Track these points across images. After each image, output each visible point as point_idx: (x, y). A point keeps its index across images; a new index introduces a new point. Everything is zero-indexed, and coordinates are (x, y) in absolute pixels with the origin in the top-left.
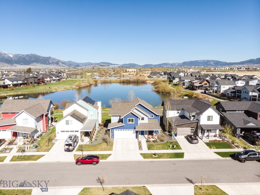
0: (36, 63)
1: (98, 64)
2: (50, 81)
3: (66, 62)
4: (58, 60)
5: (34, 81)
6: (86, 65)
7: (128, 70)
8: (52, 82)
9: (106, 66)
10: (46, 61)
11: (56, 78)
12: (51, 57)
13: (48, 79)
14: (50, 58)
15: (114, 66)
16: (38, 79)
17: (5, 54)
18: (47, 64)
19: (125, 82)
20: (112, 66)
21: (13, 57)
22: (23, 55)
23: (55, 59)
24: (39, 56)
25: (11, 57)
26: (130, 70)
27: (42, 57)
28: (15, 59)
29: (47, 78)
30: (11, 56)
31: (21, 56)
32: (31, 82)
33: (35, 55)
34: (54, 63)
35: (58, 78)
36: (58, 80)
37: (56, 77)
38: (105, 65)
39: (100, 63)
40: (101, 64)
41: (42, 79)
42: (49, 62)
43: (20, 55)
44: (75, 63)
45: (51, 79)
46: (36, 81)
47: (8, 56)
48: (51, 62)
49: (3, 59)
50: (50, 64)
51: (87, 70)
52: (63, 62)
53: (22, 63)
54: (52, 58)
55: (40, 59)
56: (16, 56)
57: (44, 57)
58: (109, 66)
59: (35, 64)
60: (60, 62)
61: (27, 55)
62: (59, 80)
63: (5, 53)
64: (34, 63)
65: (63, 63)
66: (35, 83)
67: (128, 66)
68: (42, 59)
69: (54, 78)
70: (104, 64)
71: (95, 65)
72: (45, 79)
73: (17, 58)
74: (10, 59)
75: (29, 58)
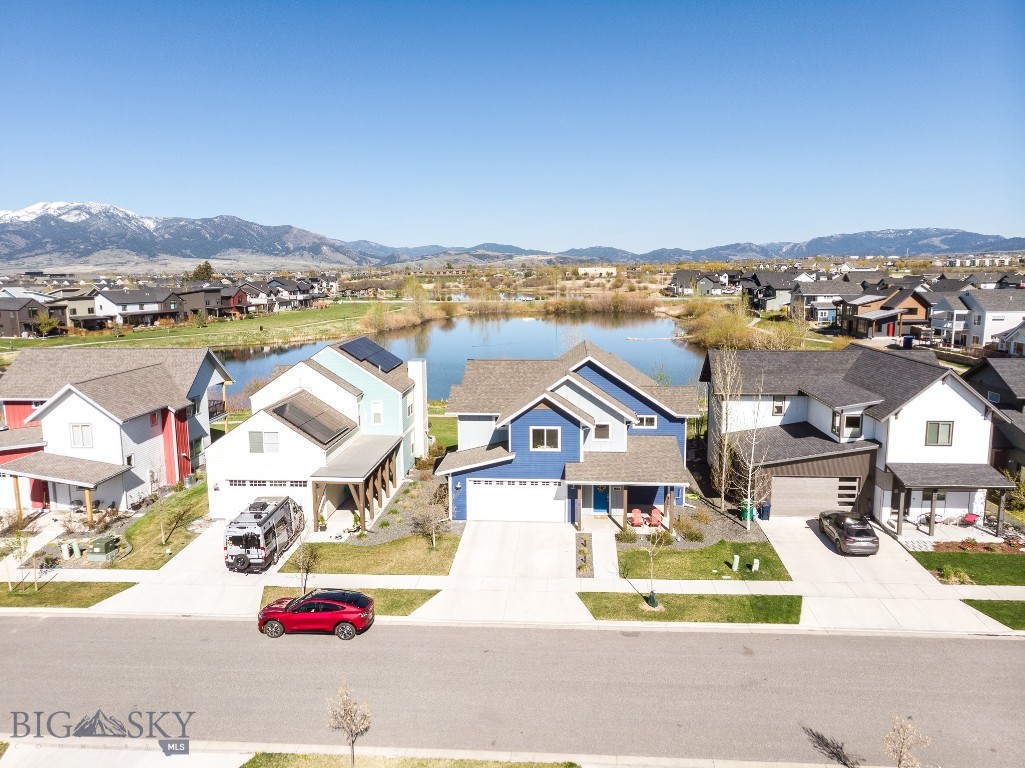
0: (236, 251)
1: (468, 252)
2: (270, 306)
3: (346, 243)
4: (315, 236)
5: (207, 303)
6: (423, 258)
7: (581, 271)
8: (276, 309)
9: (498, 258)
10: (272, 240)
11: (293, 297)
12: (290, 227)
13: (263, 299)
14: (288, 229)
15: (531, 257)
16: (223, 298)
17: (128, 218)
18: (276, 255)
19: (564, 312)
20: (524, 258)
21: (156, 230)
22: (193, 222)
23: (304, 234)
24: (249, 225)
25: (148, 231)
26: (592, 271)
27: (261, 226)
28: (163, 236)
29: (257, 296)
30: (150, 225)
31: (184, 226)
32: (196, 307)
33: (233, 218)
34: (304, 248)
35: (300, 297)
36: (301, 302)
37: (294, 293)
38: (496, 254)
39: (479, 247)
40: (480, 252)
41: (236, 299)
42: (283, 244)
43: (180, 220)
44: (383, 248)
45: (273, 297)
46: (213, 304)
47: (138, 227)
48: (291, 246)
49: (124, 236)
50: (287, 252)
51: (424, 274)
52: (338, 244)
53: (188, 252)
54: (295, 232)
55: (249, 234)
56: (166, 224)
57: (267, 228)
58: (511, 257)
59: (234, 252)
60: (324, 244)
61: (205, 221)
62: (304, 303)
63: (130, 213)
64: (231, 250)
65: (337, 248)
66: (210, 311)
67: (584, 258)
68: (258, 234)
69: (285, 295)
70: (490, 253)
71: (457, 257)
72: (249, 299)
73: (170, 234)
74: (147, 235)
75: (213, 231)
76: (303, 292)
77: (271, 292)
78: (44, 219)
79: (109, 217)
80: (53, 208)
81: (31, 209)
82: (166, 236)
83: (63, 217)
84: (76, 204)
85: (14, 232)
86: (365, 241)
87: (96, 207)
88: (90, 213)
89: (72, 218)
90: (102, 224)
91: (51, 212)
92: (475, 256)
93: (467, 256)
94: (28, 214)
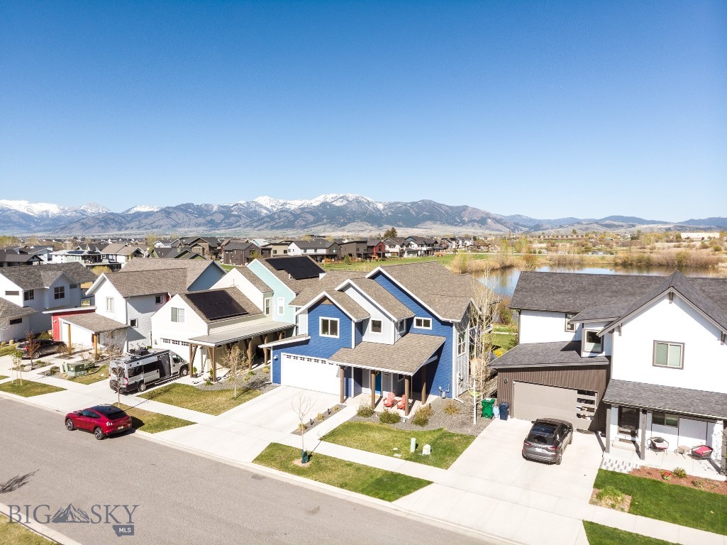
0: (430, 222)
1: (597, 222)
2: (401, 253)
3: (505, 217)
4: (484, 213)
5: (358, 250)
6: (561, 227)
8: (405, 255)
9: (622, 226)
10: (454, 216)
11: (420, 248)
12: (467, 207)
13: (397, 249)
14: (465, 208)
15: (652, 226)
16: (368, 247)
17: (369, 203)
18: (456, 225)
19: (631, 265)
20: (645, 226)
21: (384, 209)
22: (406, 204)
23: (475, 211)
24: (440, 206)
25: (379, 210)
26: (693, 235)
27: (447, 206)
28: (387, 214)
29: (395, 246)
30: (381, 207)
31: (400, 207)
32: (351, 252)
33: (430, 201)
34: (475, 221)
35: (425, 248)
36: (425, 251)
37: (422, 246)
38: (621, 223)
39: (606, 219)
40: (607, 222)
41: (378, 248)
42: (461, 218)
43: (399, 203)
44: (531, 220)
45: (404, 248)
46: (362, 251)
47: (374, 208)
48: (466, 219)
49: (364, 214)
50: (463, 223)
52: (498, 218)
53: (401, 224)
54: (470, 210)
55: (439, 211)
56: (390, 206)
57: (451, 208)
58: (633, 226)
59: (429, 224)
60: (490, 218)
61: (413, 203)
62: (427, 252)
63: (370, 199)
64: (427, 222)
65: (498, 221)
66: (359, 255)
67: (701, 226)
68: (446, 211)
69: (415, 246)
70: (616, 223)
71: (586, 226)
72: (387, 248)
73: (392, 212)
74: (378, 213)
75: (417, 210)
76: (429, 245)
77: (404, 244)
78: (324, 204)
79: (358, 202)
80: (329, 198)
81: (317, 199)
82: (389, 214)
83: (333, 203)
84: (341, 195)
85: (308, 212)
86: (519, 216)
87: (351, 196)
88: (348, 200)
89: (338, 204)
90: (354, 207)
91: (328, 200)
92: (602, 225)
93: (596, 225)
94: (316, 202)
